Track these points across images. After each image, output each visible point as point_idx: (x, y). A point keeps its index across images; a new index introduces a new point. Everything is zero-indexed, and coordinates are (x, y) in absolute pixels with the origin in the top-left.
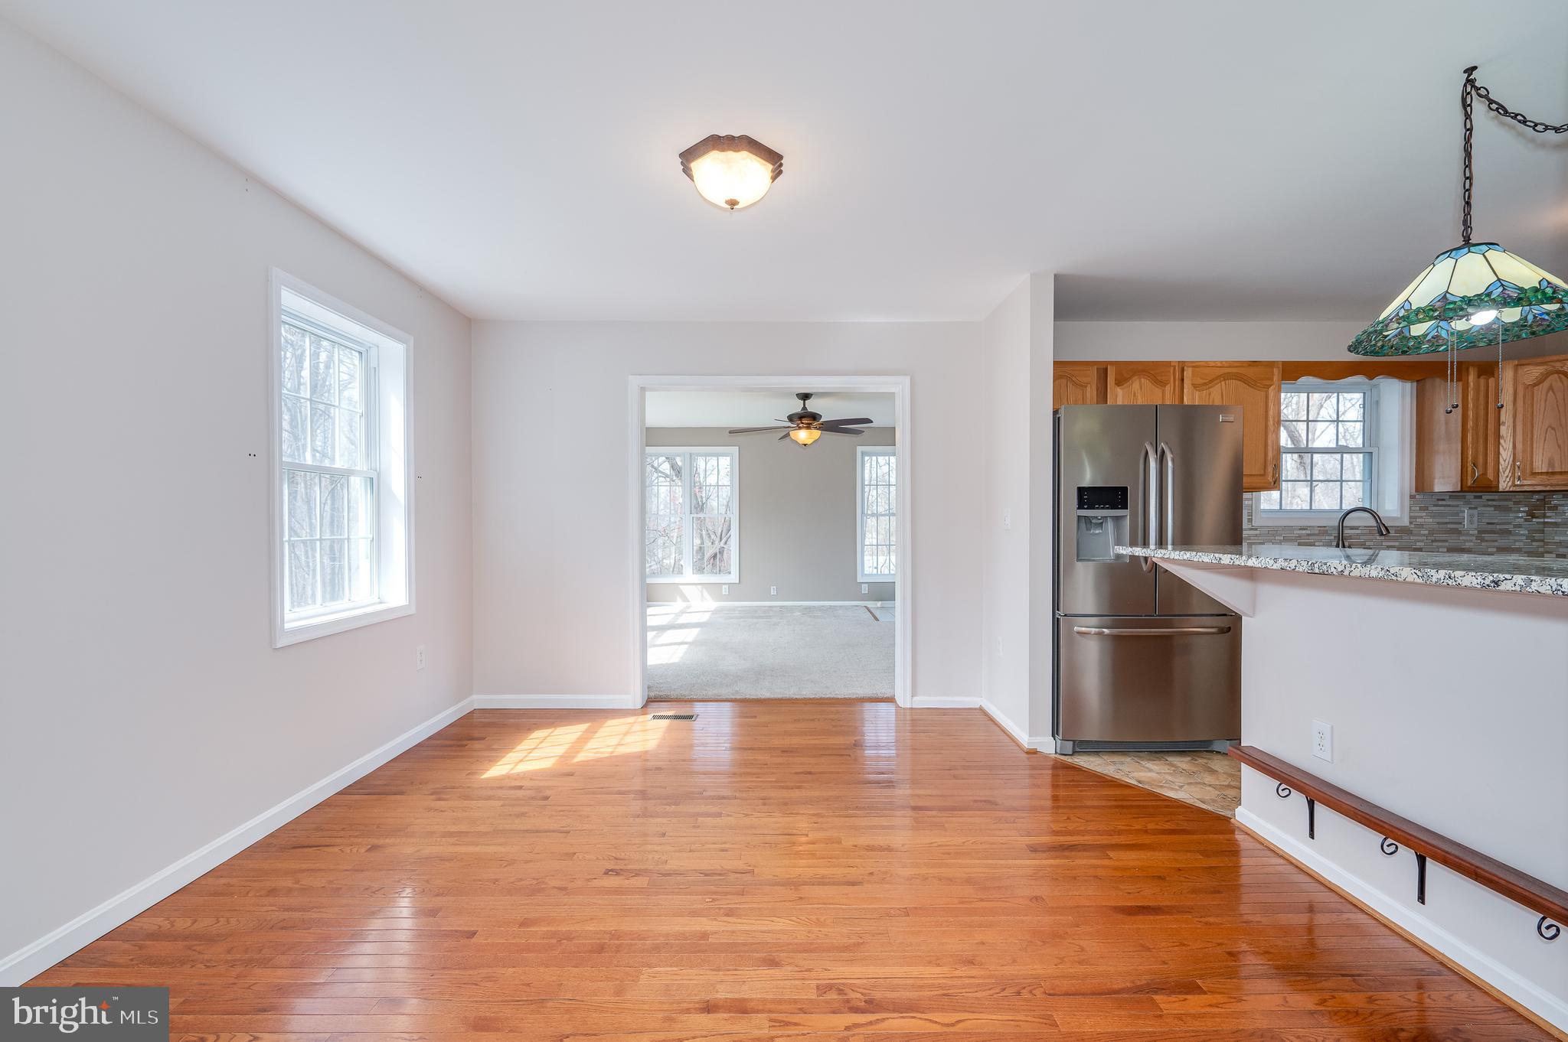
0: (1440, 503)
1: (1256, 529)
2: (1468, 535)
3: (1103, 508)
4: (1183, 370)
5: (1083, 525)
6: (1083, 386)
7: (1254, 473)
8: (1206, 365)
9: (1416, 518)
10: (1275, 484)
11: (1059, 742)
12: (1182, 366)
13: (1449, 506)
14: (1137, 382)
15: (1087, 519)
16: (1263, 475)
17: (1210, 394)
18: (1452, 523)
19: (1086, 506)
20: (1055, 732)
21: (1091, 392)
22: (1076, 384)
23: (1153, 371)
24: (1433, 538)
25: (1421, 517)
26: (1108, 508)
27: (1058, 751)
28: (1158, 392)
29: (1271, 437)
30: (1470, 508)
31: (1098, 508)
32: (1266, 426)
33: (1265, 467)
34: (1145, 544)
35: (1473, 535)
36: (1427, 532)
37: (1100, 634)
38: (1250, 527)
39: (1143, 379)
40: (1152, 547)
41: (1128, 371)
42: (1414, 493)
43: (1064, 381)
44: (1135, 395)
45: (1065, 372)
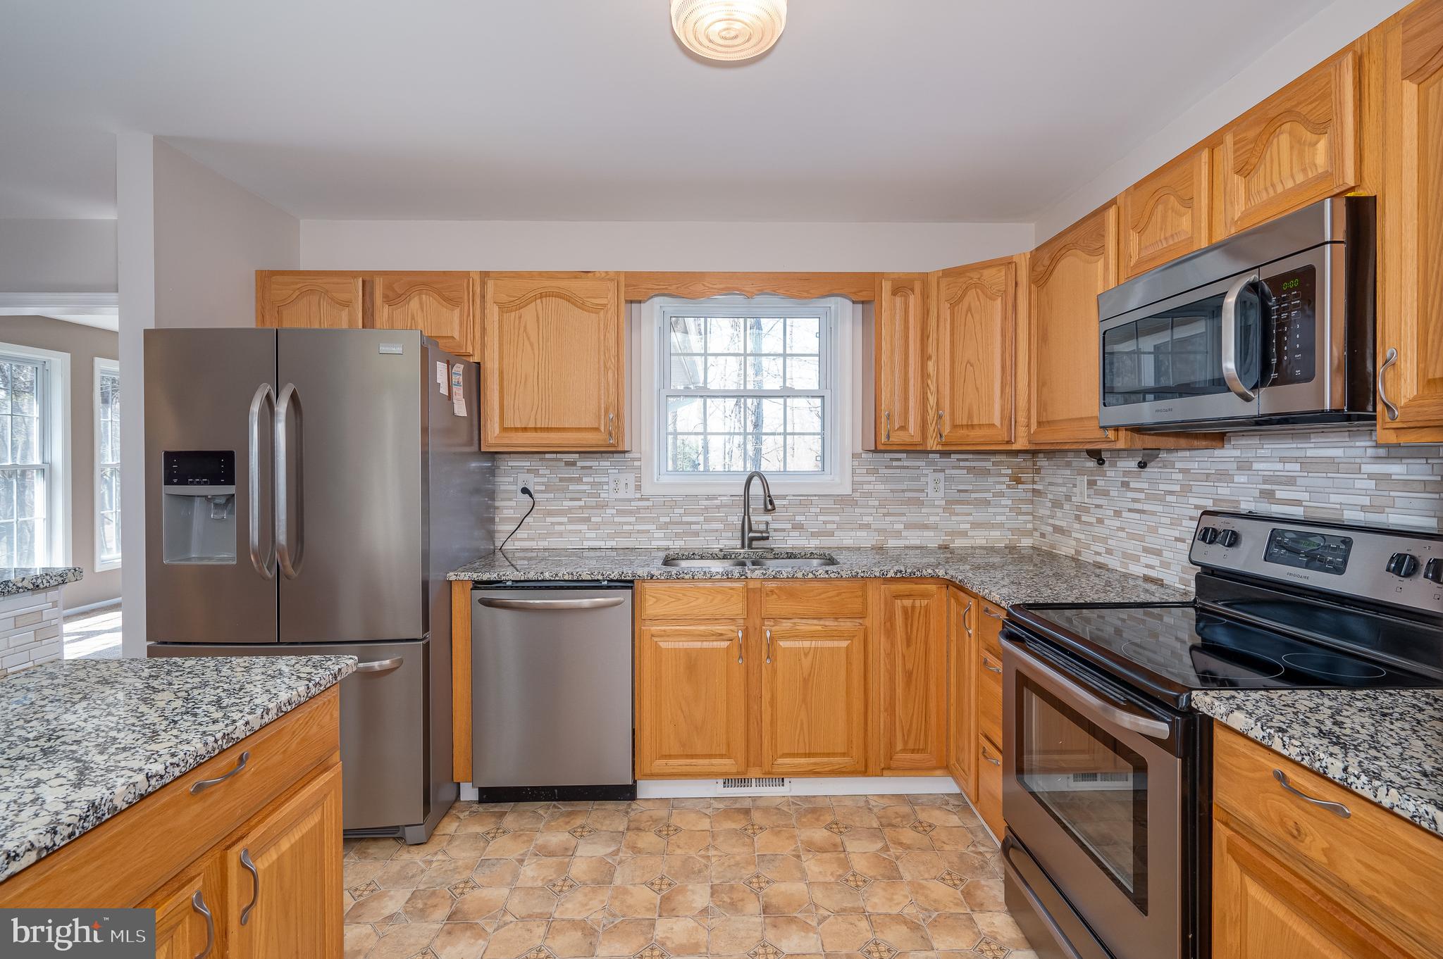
0: (895, 463)
1: (648, 500)
2: (934, 506)
3: (199, 483)
4: (483, 284)
6: (343, 306)
9: (862, 483)
13: (908, 467)
14: (416, 299)
17: (520, 317)
18: (911, 490)
19: (175, 481)
21: (354, 313)
22: (332, 302)
24: (885, 511)
25: (869, 483)
26: (205, 483)
28: (447, 313)
30: (935, 471)
31: (192, 483)
35: (939, 507)
36: (877, 503)
38: (638, 496)
39: (424, 296)
42: (859, 449)
44: (413, 317)
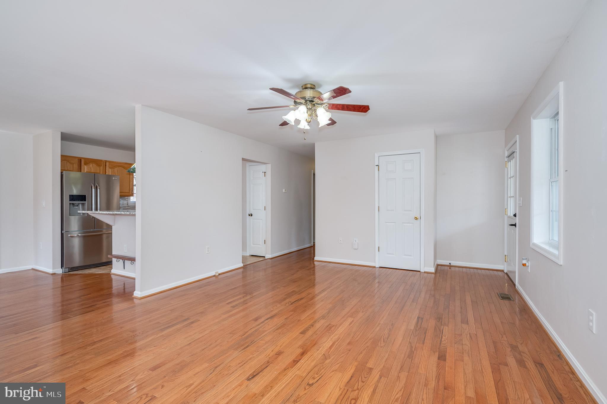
3: (78, 201)
4: (106, 163)
5: (72, 205)
6: (73, 164)
7: (126, 192)
8: (113, 162)
10: (132, 195)
11: (63, 269)
12: (106, 161)
14: (92, 165)
15: (73, 204)
16: (129, 192)
19: (72, 200)
20: (62, 267)
21: (76, 166)
22: (70, 163)
23: (97, 162)
26: (80, 201)
27: (63, 272)
28: (98, 168)
29: (131, 183)
31: (76, 201)
32: (130, 180)
33: (129, 191)
34: (92, 210)
37: (78, 236)
40: (93, 210)
41: (88, 161)
43: (66, 162)
44: (91, 168)
45: (64, 158)
